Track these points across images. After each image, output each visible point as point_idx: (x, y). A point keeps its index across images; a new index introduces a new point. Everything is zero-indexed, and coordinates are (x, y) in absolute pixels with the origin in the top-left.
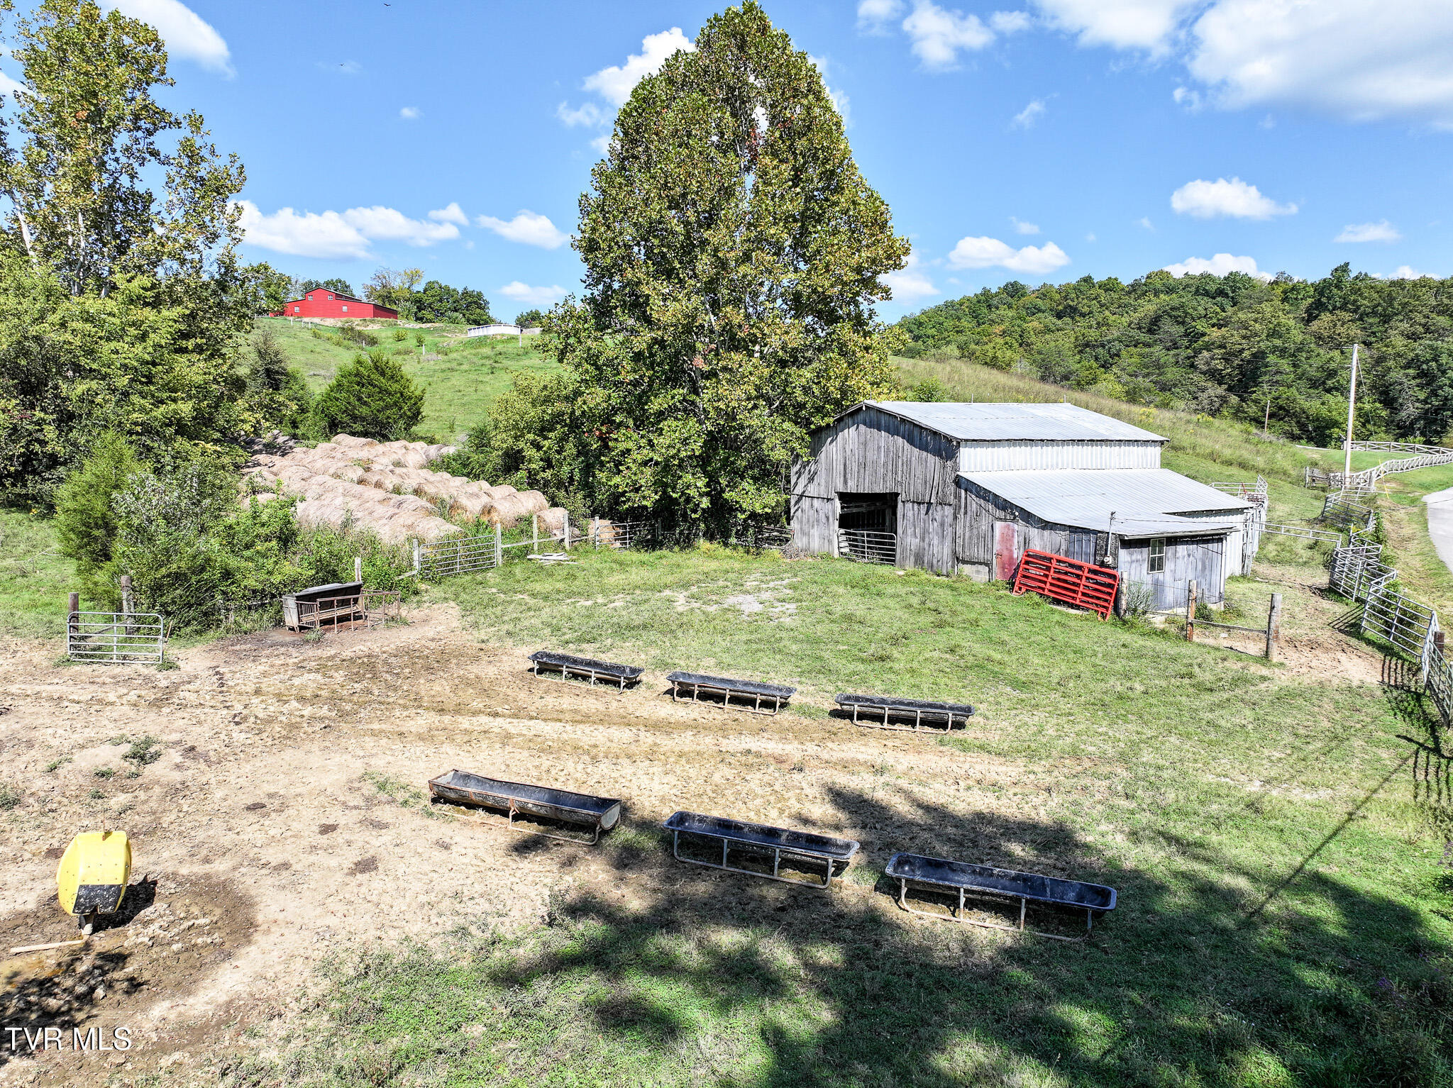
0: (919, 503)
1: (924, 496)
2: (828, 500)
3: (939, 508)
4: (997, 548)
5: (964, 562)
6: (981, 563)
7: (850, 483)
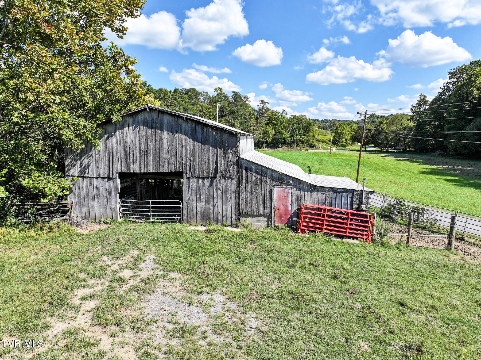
0: (203, 179)
1: (208, 173)
2: (109, 179)
3: (223, 181)
4: (275, 204)
5: (247, 215)
6: (260, 216)
7: (132, 166)
